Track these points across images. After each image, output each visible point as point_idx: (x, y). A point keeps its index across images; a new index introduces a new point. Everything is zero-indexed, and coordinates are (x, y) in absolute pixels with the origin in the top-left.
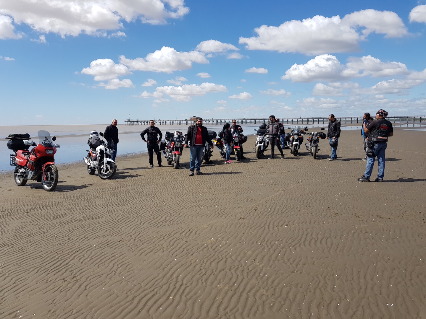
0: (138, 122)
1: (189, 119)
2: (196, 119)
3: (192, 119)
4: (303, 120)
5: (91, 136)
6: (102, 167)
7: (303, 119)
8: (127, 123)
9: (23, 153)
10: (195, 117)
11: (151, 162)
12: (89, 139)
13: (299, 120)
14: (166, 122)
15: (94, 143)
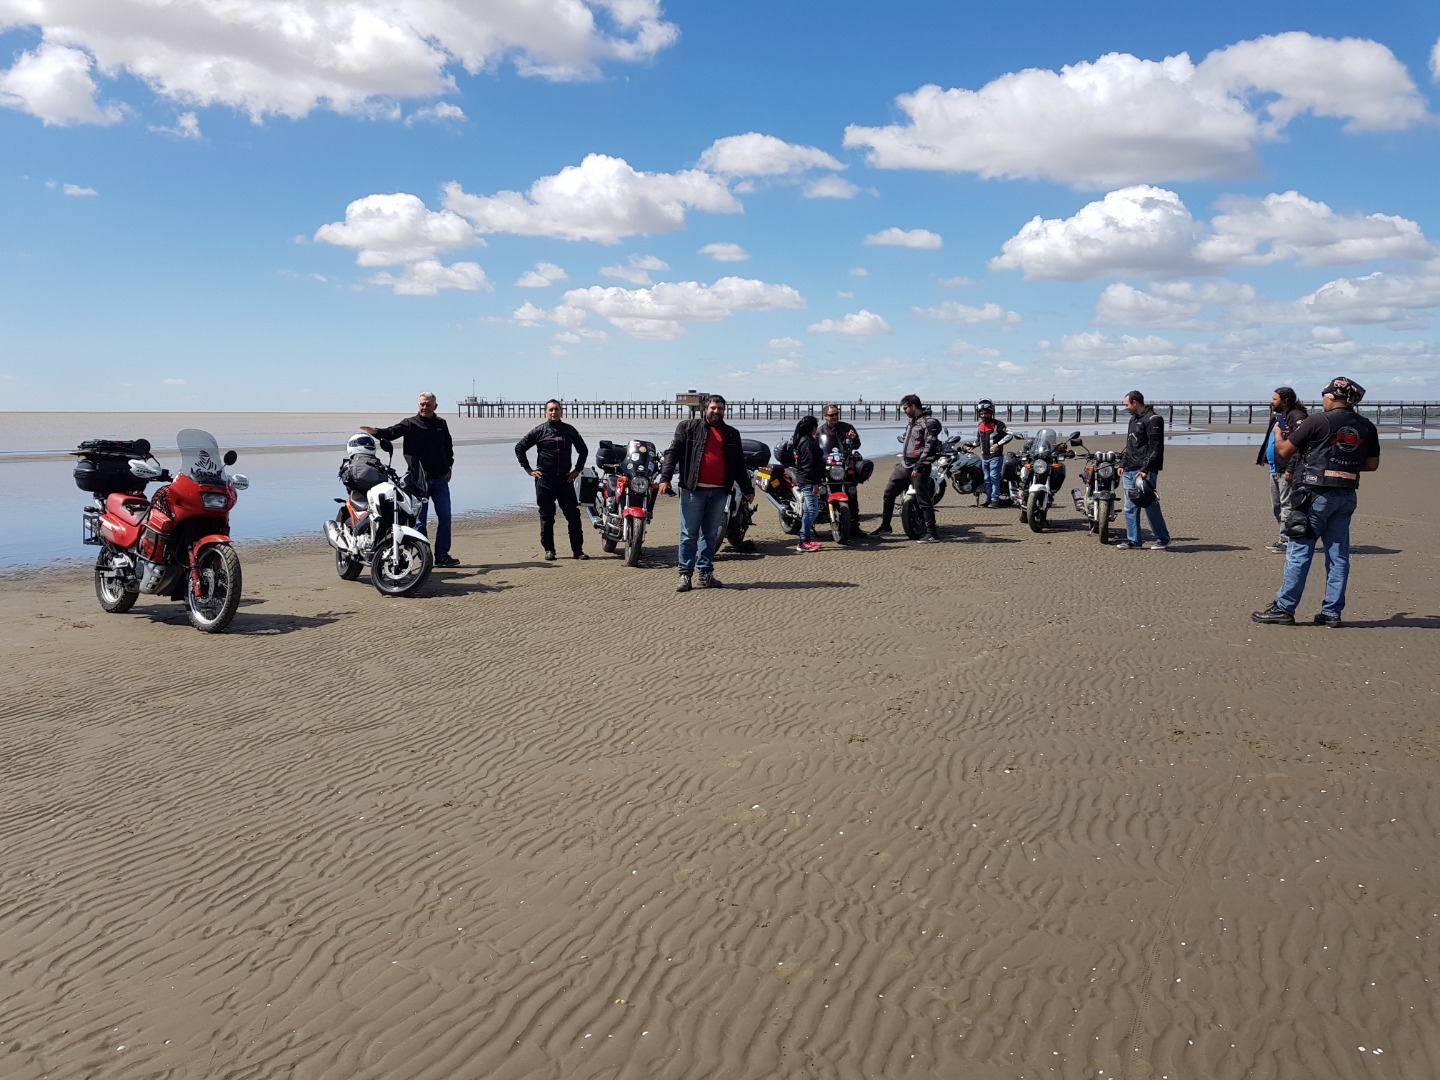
0: (501, 405)
1: (675, 399)
2: (698, 399)
3: (685, 398)
4: (1062, 411)
5: (351, 450)
6: (386, 555)
7: (1062, 406)
8: (464, 409)
9: (125, 503)
10: (695, 391)
11: (548, 541)
12: (345, 461)
13: (1048, 409)
14: (597, 407)
15: (359, 475)
